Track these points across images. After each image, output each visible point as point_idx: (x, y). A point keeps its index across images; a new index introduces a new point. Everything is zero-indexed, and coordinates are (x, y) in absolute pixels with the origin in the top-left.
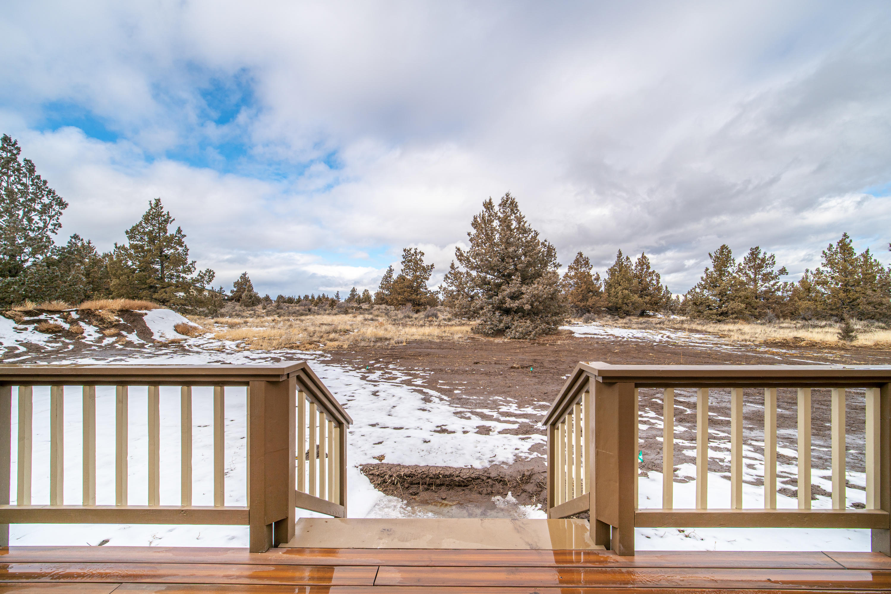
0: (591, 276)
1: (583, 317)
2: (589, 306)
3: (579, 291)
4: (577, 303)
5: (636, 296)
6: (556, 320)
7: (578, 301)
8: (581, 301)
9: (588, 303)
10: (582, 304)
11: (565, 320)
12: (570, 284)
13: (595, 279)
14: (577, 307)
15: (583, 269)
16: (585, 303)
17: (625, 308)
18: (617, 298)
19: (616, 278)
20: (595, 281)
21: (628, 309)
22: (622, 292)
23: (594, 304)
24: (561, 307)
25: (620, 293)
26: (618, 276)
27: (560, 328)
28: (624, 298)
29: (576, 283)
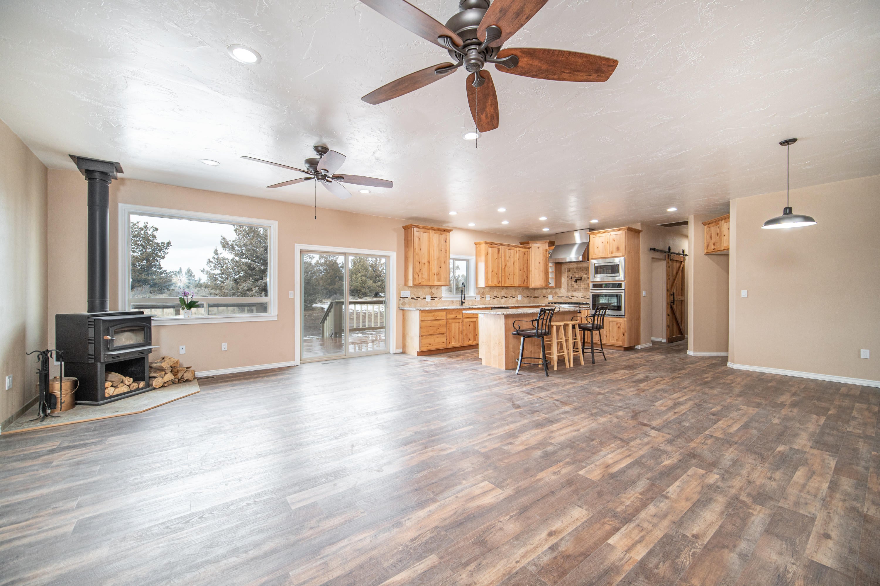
0: (338, 264)
1: (331, 298)
2: (336, 289)
3: (328, 276)
4: (326, 286)
5: (371, 281)
6: (311, 299)
7: (327, 285)
8: (329, 285)
9: (335, 287)
10: (331, 287)
11: (318, 299)
12: (320, 270)
13: (341, 267)
14: (327, 290)
15: (331, 258)
16: (333, 287)
17: (363, 290)
18: (357, 282)
19: (357, 267)
20: (341, 269)
21: (365, 291)
22: (361, 278)
23: (340, 287)
24: (315, 289)
25: (360, 278)
26: (358, 266)
27: (314, 305)
28: (362, 283)
29: (326, 270)
